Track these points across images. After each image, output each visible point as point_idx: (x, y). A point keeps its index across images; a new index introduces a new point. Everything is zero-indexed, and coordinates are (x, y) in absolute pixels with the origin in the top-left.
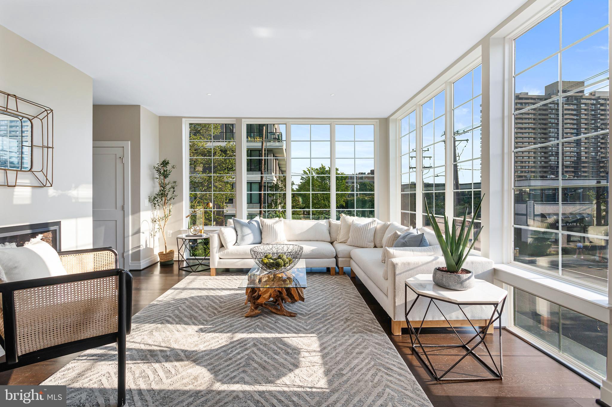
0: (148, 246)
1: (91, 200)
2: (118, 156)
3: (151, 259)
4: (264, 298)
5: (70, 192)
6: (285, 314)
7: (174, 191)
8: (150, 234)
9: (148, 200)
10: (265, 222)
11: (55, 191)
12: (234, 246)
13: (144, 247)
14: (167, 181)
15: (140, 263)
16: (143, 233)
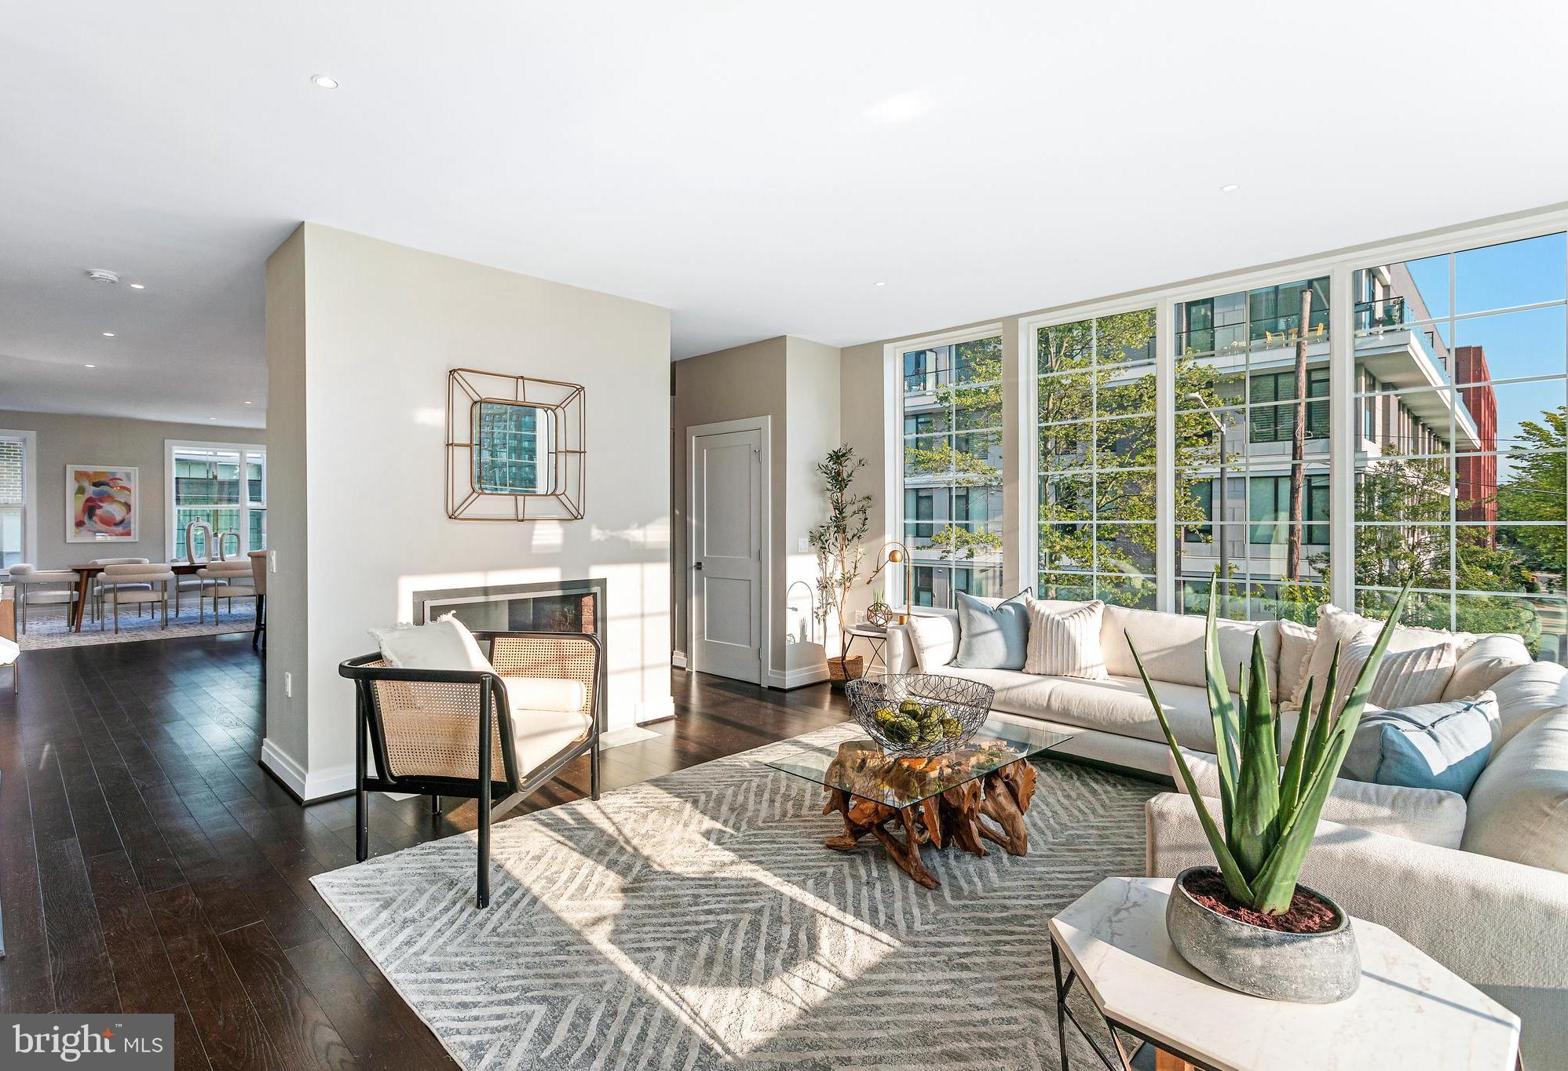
0: (809, 639)
1: (668, 546)
2: (753, 449)
3: (817, 669)
4: (862, 810)
5: (626, 532)
6: (912, 871)
7: (866, 519)
8: (815, 615)
9: (807, 539)
10: (1037, 608)
11: (601, 532)
12: (948, 667)
13: (798, 640)
14: (848, 494)
15: (785, 676)
16: (795, 609)
